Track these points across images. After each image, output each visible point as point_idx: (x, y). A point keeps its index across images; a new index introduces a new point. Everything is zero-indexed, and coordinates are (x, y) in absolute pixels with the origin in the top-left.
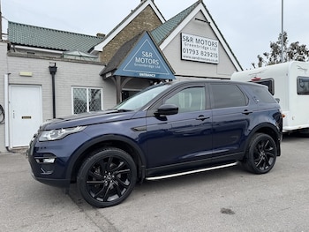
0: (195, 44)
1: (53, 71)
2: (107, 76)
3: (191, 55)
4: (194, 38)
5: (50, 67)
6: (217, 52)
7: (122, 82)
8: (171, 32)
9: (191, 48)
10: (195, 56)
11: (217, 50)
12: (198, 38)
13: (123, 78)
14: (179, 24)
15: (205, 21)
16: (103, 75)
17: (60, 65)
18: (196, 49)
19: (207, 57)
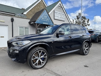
0: (58, 14)
3: (57, 18)
4: (58, 12)
5: (11, 19)
7: (37, 25)
8: (51, 10)
14: (53, 7)
15: (61, 7)
17: (14, 18)
19: (62, 19)
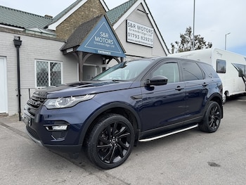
0: (136, 30)
1: (18, 44)
2: (68, 51)
3: (134, 39)
4: (136, 25)
5: (15, 40)
6: (152, 38)
7: (83, 57)
8: (119, 18)
9: (134, 33)
10: (137, 39)
11: (152, 36)
12: (139, 25)
13: (85, 53)
14: (125, 12)
15: (145, 12)
16: (63, 51)
17: (23, 38)
18: (137, 34)
19: (147, 42)
